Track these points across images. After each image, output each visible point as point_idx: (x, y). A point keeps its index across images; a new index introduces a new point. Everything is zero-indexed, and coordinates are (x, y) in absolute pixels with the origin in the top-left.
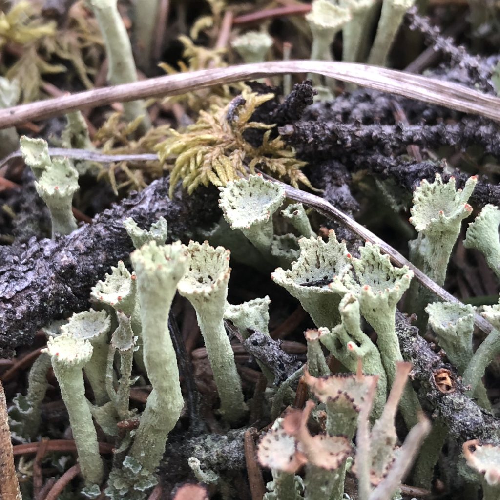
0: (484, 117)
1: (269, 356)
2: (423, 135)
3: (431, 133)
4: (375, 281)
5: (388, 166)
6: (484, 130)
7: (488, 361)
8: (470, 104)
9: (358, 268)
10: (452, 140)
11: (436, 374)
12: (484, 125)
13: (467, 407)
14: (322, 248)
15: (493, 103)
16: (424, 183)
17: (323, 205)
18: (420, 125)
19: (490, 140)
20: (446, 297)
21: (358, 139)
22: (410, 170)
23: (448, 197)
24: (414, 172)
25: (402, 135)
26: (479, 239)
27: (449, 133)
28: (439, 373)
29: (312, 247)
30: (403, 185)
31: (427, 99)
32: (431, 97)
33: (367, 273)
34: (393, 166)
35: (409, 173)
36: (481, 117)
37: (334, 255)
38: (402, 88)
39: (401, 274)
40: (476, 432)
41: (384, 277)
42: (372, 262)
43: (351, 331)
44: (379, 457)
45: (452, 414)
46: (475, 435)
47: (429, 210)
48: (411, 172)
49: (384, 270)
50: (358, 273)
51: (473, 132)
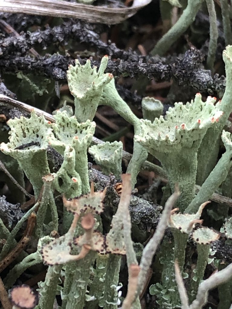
0: (73, 18)
1: (3, 208)
2: (42, 38)
3: (47, 35)
4: (68, 136)
5: (30, 63)
6: (76, 27)
7: (137, 173)
8: (66, 11)
9: (56, 130)
10: (60, 38)
11: (115, 187)
12: (74, 24)
13: (140, 202)
14: (27, 123)
15: (79, 8)
16: (71, 67)
17: (4, 98)
18: (38, 31)
19: (81, 33)
20: (97, 142)
21: (5, 48)
22: (48, 63)
23: (87, 73)
24: (51, 63)
25: (30, 40)
26: (108, 97)
27: (56, 33)
28: (117, 186)
29: (17, 124)
30: (46, 74)
31: (40, 13)
32: (41, 11)
33: (62, 132)
34: (34, 62)
35: (48, 65)
36: (72, 19)
37: (36, 125)
38: (23, 8)
39: (86, 126)
40: (150, 215)
41: (73, 131)
42: (63, 124)
43: (70, 171)
44: (118, 240)
45: (132, 209)
46: (150, 218)
47: (77, 85)
48: (49, 64)
49: (72, 127)
50: (57, 133)
51: (70, 29)
